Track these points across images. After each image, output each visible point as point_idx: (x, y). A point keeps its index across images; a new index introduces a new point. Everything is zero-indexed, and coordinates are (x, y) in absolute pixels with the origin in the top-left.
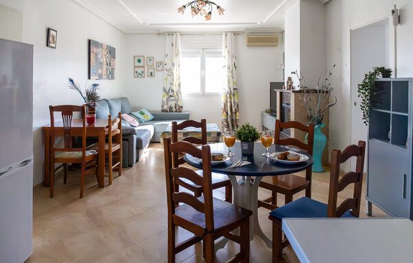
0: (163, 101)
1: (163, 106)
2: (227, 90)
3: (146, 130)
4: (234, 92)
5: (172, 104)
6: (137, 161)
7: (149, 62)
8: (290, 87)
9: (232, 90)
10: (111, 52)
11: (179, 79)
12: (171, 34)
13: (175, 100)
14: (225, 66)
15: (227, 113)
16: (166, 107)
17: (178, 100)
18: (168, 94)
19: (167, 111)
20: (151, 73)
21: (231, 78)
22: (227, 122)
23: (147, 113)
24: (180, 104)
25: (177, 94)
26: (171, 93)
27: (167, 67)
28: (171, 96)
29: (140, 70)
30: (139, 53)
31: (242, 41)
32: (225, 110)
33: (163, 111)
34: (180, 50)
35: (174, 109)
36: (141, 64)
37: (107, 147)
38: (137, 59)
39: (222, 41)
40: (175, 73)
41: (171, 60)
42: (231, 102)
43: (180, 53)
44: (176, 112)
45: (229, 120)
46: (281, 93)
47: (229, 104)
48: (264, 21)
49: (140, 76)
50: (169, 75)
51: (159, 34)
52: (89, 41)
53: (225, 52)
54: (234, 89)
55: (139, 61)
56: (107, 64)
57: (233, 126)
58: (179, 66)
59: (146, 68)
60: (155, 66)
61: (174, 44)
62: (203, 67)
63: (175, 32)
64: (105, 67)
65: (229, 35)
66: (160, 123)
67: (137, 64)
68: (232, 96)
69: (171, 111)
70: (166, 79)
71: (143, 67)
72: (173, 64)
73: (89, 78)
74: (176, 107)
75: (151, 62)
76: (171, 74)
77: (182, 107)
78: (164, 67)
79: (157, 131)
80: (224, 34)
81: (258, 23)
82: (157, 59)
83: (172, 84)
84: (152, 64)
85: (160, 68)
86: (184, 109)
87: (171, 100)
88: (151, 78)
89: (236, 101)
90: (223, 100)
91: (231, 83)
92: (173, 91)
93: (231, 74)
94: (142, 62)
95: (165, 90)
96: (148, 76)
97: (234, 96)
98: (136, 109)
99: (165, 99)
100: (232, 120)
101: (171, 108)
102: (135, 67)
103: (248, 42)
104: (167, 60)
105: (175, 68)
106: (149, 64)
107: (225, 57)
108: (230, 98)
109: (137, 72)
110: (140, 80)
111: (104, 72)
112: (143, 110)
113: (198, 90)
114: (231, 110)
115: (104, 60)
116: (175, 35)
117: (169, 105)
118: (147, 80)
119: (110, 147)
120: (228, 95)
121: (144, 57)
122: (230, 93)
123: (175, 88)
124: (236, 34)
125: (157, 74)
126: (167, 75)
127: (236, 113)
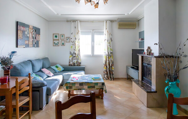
0: (70, 60)
1: (69, 62)
2: (107, 53)
3: (56, 80)
4: (111, 55)
5: (75, 61)
6: (47, 103)
7: (62, 37)
8: (150, 53)
9: (110, 54)
10: (37, 31)
11: (79, 47)
12: (74, 21)
13: (76, 59)
14: (105, 40)
15: (107, 67)
16: (71, 63)
17: (78, 59)
18: (72, 55)
19: (72, 65)
20: (63, 43)
21: (109, 47)
22: (107, 72)
23: (60, 67)
24: (79, 61)
25: (78, 56)
26: (74, 55)
27: (72, 40)
28: (74, 57)
29: (56, 42)
30: (56, 32)
31: (116, 25)
32: (106, 65)
33: (70, 65)
34: (80, 30)
35: (76, 64)
36: (57, 38)
37: (14, 103)
38: (55, 35)
39: (104, 25)
40: (77, 44)
41: (75, 36)
42: (109, 60)
43: (80, 32)
44: (77, 66)
45: (108, 70)
46: (142, 57)
47: (108, 61)
48: (130, 13)
49: (56, 45)
50: (74, 45)
51: (68, 21)
52: (17, 23)
53: (105, 32)
54: (111, 53)
55: (56, 37)
56: (33, 38)
57: (110, 74)
58: (79, 39)
59: (60, 40)
60: (65, 40)
61: (76, 27)
62: (93, 40)
63: (77, 20)
64: (31, 40)
65: (108, 22)
66: (66, 74)
67: (55, 38)
68: (110, 57)
69: (74, 65)
70: (72, 47)
71: (59, 40)
72: (76, 39)
73: (17, 47)
74: (77, 63)
75: (63, 37)
76: (74, 44)
77: (80, 63)
78: (70, 40)
79: (64, 78)
80: (105, 21)
81: (126, 14)
82: (66, 36)
83: (75, 50)
84: (63, 38)
85: (68, 41)
86: (82, 64)
87: (74, 59)
88: (63, 47)
89: (112, 60)
90: (104, 59)
91: (109, 50)
92: (75, 54)
93: (109, 44)
94: (58, 37)
95: (71, 53)
96: (61, 45)
97: (111, 57)
98: (54, 64)
99: (71, 58)
100: (110, 70)
101: (74, 64)
102: (54, 40)
103: (119, 26)
104: (72, 36)
105: (77, 41)
106: (61, 38)
107: (105, 35)
108: (109, 58)
109: (54, 43)
110: (56, 47)
111: (30, 43)
112: (58, 65)
113: (90, 53)
114: (109, 65)
115: (30, 35)
116: (76, 22)
117: (73, 62)
118: (60, 47)
119: (16, 103)
120: (107, 56)
121: (59, 34)
122: (109, 55)
123: (77, 52)
124: (112, 21)
125: (66, 44)
126: (72, 45)
127: (112, 67)
